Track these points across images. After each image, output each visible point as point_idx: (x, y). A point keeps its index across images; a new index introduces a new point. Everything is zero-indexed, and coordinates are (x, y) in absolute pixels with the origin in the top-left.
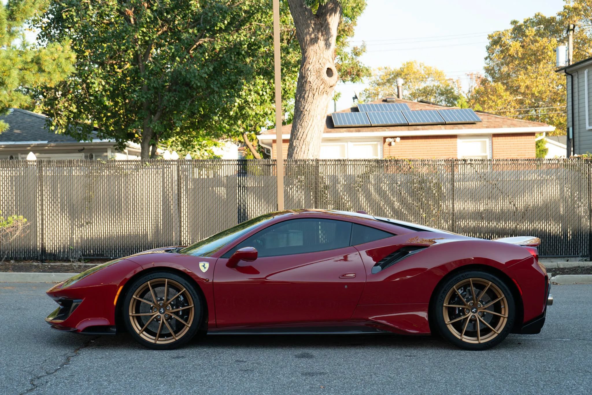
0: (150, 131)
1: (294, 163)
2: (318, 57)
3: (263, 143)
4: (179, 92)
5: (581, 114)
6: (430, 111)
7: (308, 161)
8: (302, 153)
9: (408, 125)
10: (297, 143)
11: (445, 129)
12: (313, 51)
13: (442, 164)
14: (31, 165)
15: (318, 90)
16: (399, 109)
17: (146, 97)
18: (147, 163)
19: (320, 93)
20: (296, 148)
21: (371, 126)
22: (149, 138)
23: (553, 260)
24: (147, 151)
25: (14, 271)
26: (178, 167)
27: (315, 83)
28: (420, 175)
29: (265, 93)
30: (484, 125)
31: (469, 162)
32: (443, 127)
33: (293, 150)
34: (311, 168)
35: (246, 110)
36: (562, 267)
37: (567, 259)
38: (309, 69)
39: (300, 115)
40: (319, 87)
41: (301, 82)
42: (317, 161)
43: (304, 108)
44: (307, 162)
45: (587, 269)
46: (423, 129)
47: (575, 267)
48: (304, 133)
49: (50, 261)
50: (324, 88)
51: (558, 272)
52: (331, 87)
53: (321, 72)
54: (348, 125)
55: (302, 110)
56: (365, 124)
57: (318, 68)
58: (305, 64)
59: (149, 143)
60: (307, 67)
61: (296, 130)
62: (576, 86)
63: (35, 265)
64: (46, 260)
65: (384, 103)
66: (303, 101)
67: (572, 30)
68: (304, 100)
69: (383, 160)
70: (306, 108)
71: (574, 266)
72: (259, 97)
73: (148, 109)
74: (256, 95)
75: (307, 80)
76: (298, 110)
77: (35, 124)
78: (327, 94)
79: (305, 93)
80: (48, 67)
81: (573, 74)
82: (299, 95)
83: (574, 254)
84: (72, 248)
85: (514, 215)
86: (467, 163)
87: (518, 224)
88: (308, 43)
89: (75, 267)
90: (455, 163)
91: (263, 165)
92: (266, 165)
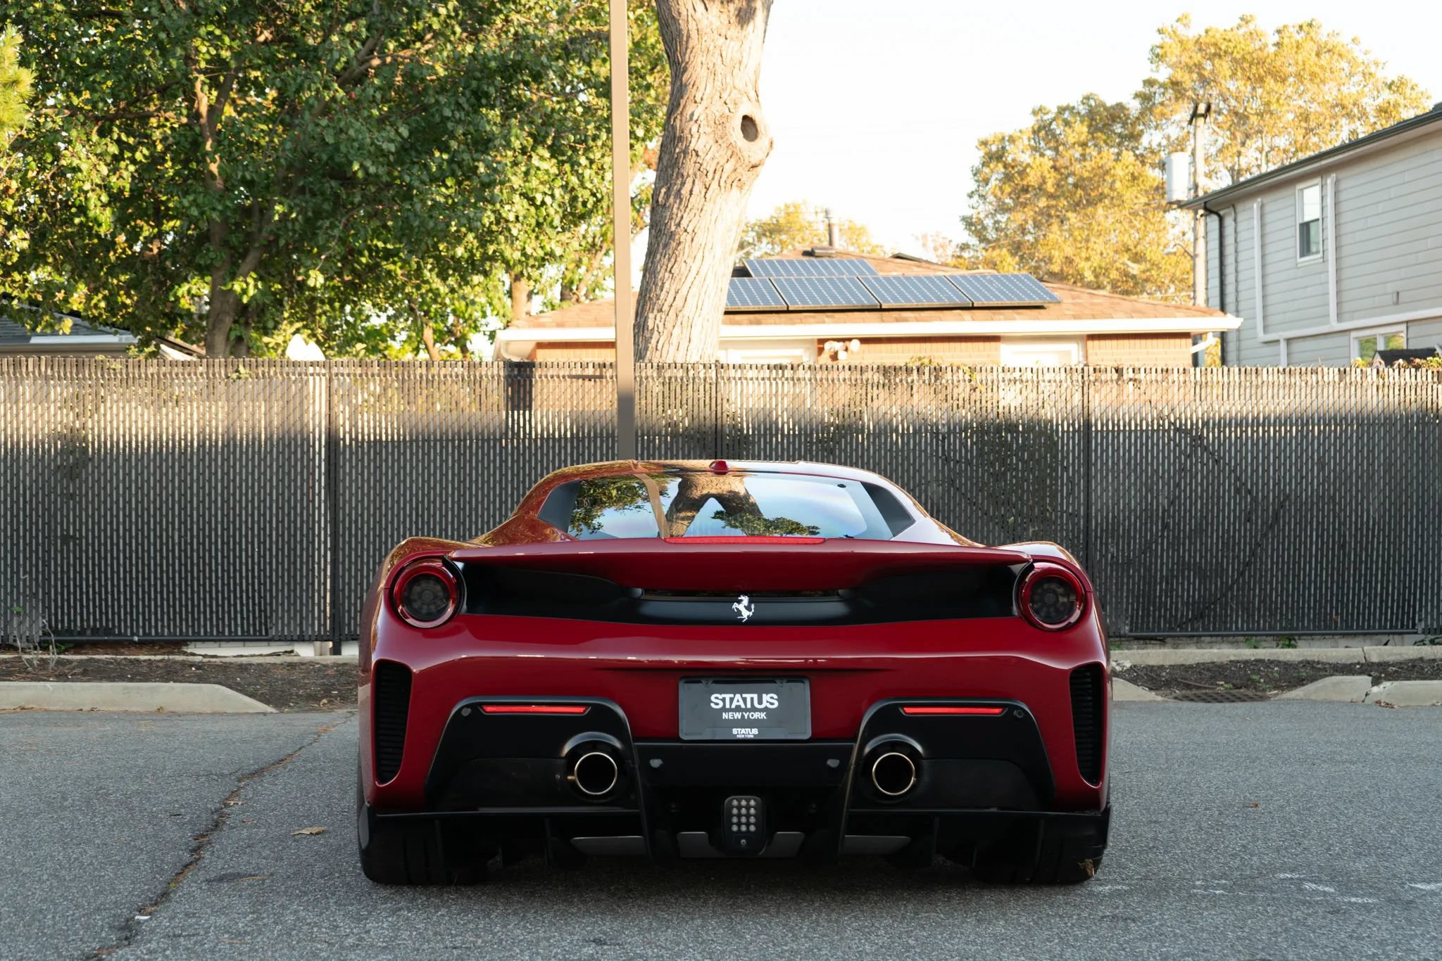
0: (231, 300)
2: (718, 84)
4: (314, 195)
5: (1242, 305)
6: (929, 278)
7: (694, 366)
8: (673, 348)
9: (881, 310)
10: (657, 322)
11: (974, 319)
12: (705, 66)
13: (1059, 379)
15: (717, 177)
16: (852, 273)
18: (241, 369)
19: (722, 184)
20: (656, 333)
21: (788, 311)
22: (228, 320)
23: (1343, 642)
26: (330, 380)
27: (710, 155)
28: (1001, 410)
29: (548, 200)
30: (1067, 312)
31: (1131, 375)
32: (967, 314)
33: (648, 341)
34: (702, 388)
35: (499, 244)
36: (1375, 659)
37: (1385, 638)
38: (695, 118)
39: (666, 245)
40: (723, 166)
41: (671, 153)
42: (720, 367)
43: (679, 225)
44: (691, 373)
46: (917, 320)
47: (1411, 660)
48: (677, 292)
50: (735, 170)
52: (753, 167)
53: (728, 125)
55: (673, 228)
56: (773, 306)
57: (718, 115)
58: (682, 102)
59: (229, 333)
60: (689, 111)
61: (656, 285)
62: (1229, 240)
66: (676, 206)
67: (1202, 115)
68: (680, 204)
69: (901, 368)
70: (684, 224)
71: (1406, 657)
72: (533, 209)
73: (226, 243)
75: (687, 147)
76: (660, 230)
78: (741, 188)
79: (683, 184)
81: (1222, 213)
82: (663, 190)
83: (1400, 625)
84: (21, 610)
85: (1249, 520)
86: (1125, 377)
87: (1258, 545)
88: (690, 45)
89: (32, 665)
90: (1092, 378)
91: (571, 377)
92: (577, 377)
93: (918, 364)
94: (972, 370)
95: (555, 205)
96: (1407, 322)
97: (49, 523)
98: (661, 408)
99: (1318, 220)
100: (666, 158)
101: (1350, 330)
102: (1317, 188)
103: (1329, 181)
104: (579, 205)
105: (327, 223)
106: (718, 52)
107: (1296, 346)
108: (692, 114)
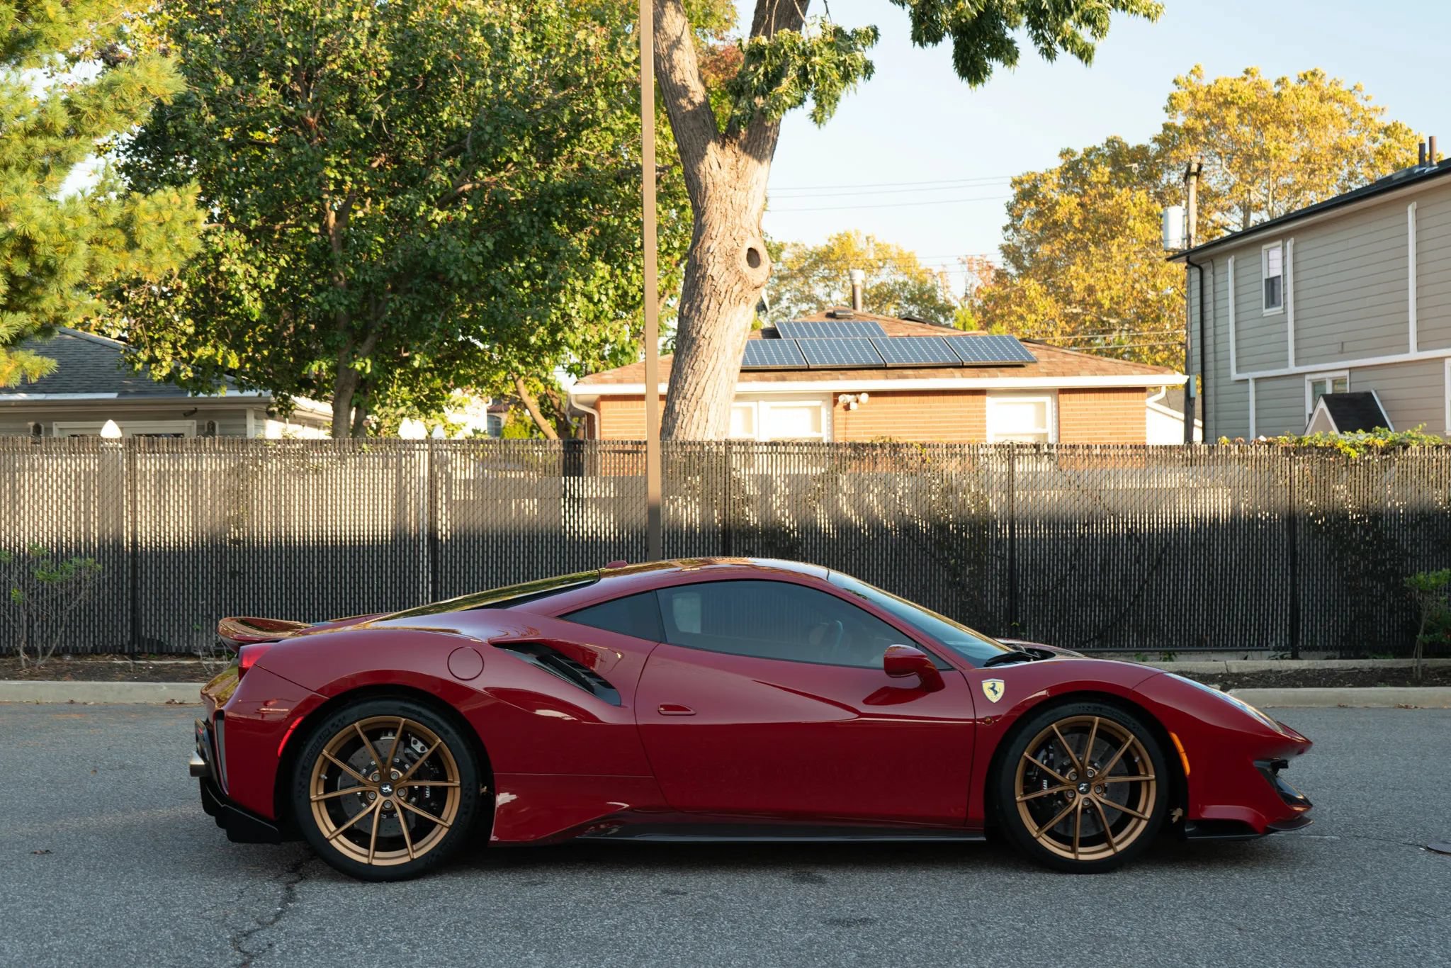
0: (353, 373)
1: (679, 450)
2: (729, 224)
3: (578, 402)
4: (418, 292)
5: (1220, 348)
6: (928, 339)
7: (709, 443)
8: (694, 428)
9: (886, 368)
10: (682, 407)
11: (963, 376)
12: (719, 211)
13: (990, 453)
14: (112, 449)
15: (728, 296)
16: (865, 335)
17: (346, 302)
18: (365, 446)
19: (732, 301)
20: (681, 416)
21: (809, 370)
22: (351, 390)
23: (1214, 656)
24: (345, 418)
25: (76, 679)
26: (431, 455)
27: (723, 279)
28: (945, 477)
29: (604, 298)
30: (1042, 370)
31: (1046, 450)
32: (957, 372)
33: (675, 421)
34: (714, 460)
35: (565, 333)
36: (1235, 670)
37: (1245, 654)
38: (711, 251)
39: (689, 348)
40: (732, 288)
41: (693, 277)
42: (729, 444)
43: (698, 333)
44: (707, 448)
45: (1289, 676)
46: (916, 377)
47: (1262, 672)
48: (697, 384)
49: (151, 654)
50: (742, 290)
51: (1229, 682)
52: (756, 288)
53: (736, 256)
54: (760, 366)
55: (694, 335)
56: (797, 365)
57: (729, 248)
58: (702, 239)
59: (350, 402)
60: (706, 246)
61: (681, 378)
62: (1209, 290)
63: (119, 666)
64: (140, 653)
65: (829, 320)
66: (697, 318)
67: (1195, 174)
68: (700, 316)
69: (867, 445)
70: (702, 332)
71: (1259, 669)
72: (591, 307)
73: (350, 328)
74: (585, 300)
75: (705, 273)
76: (684, 336)
77: (88, 357)
78: (747, 303)
79: (702, 301)
80: (148, 239)
81: (1203, 266)
82: (687, 306)
83: (1258, 644)
84: (200, 628)
85: (1138, 561)
86: (1041, 452)
87: (1145, 582)
88: (708, 195)
89: (210, 670)
90: (1017, 452)
91: (615, 452)
92: (619, 452)
93: (882, 441)
94: (923, 446)
95: (610, 303)
96: (1350, 369)
97: (221, 562)
98: (683, 475)
99: (1279, 277)
100: (689, 280)
101: (1302, 375)
102: (1280, 248)
103: (1288, 244)
104: (629, 298)
105: (429, 318)
106: (729, 200)
107: (1263, 385)
108: (709, 248)
